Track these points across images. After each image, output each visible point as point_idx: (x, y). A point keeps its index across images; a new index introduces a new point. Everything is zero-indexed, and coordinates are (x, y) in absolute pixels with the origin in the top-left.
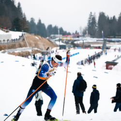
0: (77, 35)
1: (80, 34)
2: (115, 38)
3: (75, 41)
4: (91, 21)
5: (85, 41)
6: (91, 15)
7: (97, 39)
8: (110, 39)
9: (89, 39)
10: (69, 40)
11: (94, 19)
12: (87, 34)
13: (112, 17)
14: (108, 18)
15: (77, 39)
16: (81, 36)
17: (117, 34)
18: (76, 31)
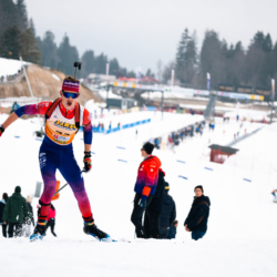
0: (149, 78)
1: (157, 78)
2: (236, 91)
3: (144, 91)
4: (185, 50)
5: (166, 95)
6: (186, 37)
7: (196, 92)
8: (225, 94)
9: (175, 92)
10: (132, 90)
11: (191, 45)
12: (172, 80)
13: (235, 44)
14: (225, 45)
15: (149, 87)
16: (158, 83)
17: (242, 84)
18: (149, 71)
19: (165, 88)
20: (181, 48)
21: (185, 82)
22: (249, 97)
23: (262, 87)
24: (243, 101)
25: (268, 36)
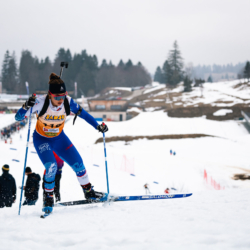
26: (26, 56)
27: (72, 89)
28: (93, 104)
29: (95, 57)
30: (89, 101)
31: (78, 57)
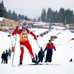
0: (35, 20)
1: (37, 20)
2: (56, 23)
3: (34, 24)
4: (43, 13)
5: (39, 24)
6: (43, 10)
7: (46, 23)
8: (54, 24)
9: (41, 23)
10: (31, 23)
11: (45, 12)
12: (41, 20)
13: (55, 11)
14: (53, 11)
15: (35, 23)
16: (37, 21)
17: (58, 21)
18: (35, 19)
19: (39, 23)
20: (42, 13)
21: (44, 21)
22: (60, 24)
23: (63, 21)
24: (58, 25)
25: (64, 9)
26: (50, 10)
27: (64, 22)
28: (71, 27)
29: (72, 11)
30: (70, 26)
31: (67, 11)
